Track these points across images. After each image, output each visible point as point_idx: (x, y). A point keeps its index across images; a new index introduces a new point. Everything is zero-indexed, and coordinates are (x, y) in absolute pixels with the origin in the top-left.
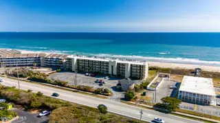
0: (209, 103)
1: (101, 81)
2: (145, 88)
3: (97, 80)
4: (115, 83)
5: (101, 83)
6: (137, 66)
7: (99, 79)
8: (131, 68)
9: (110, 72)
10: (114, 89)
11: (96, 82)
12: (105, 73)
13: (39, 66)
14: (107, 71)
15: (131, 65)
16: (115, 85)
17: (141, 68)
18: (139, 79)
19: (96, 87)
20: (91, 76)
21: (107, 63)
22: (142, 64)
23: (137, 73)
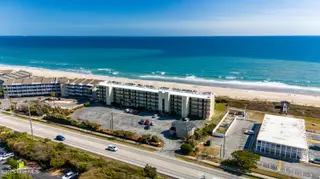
0: (299, 158)
1: (147, 121)
2: (210, 133)
3: (142, 121)
4: (167, 124)
5: (147, 125)
6: (198, 100)
7: (145, 118)
8: (190, 103)
9: (160, 108)
10: (167, 134)
11: (140, 123)
12: (154, 108)
13: (59, 96)
14: (157, 106)
15: (190, 98)
16: (168, 128)
17: (205, 103)
18: (202, 118)
19: (140, 131)
20: (134, 113)
21: (156, 94)
22: (205, 97)
23: (198, 110)
